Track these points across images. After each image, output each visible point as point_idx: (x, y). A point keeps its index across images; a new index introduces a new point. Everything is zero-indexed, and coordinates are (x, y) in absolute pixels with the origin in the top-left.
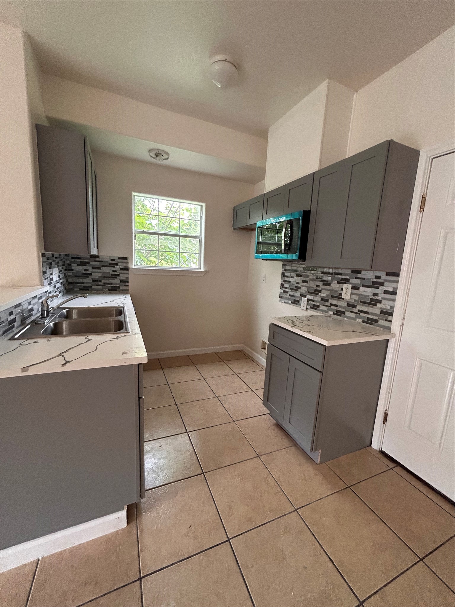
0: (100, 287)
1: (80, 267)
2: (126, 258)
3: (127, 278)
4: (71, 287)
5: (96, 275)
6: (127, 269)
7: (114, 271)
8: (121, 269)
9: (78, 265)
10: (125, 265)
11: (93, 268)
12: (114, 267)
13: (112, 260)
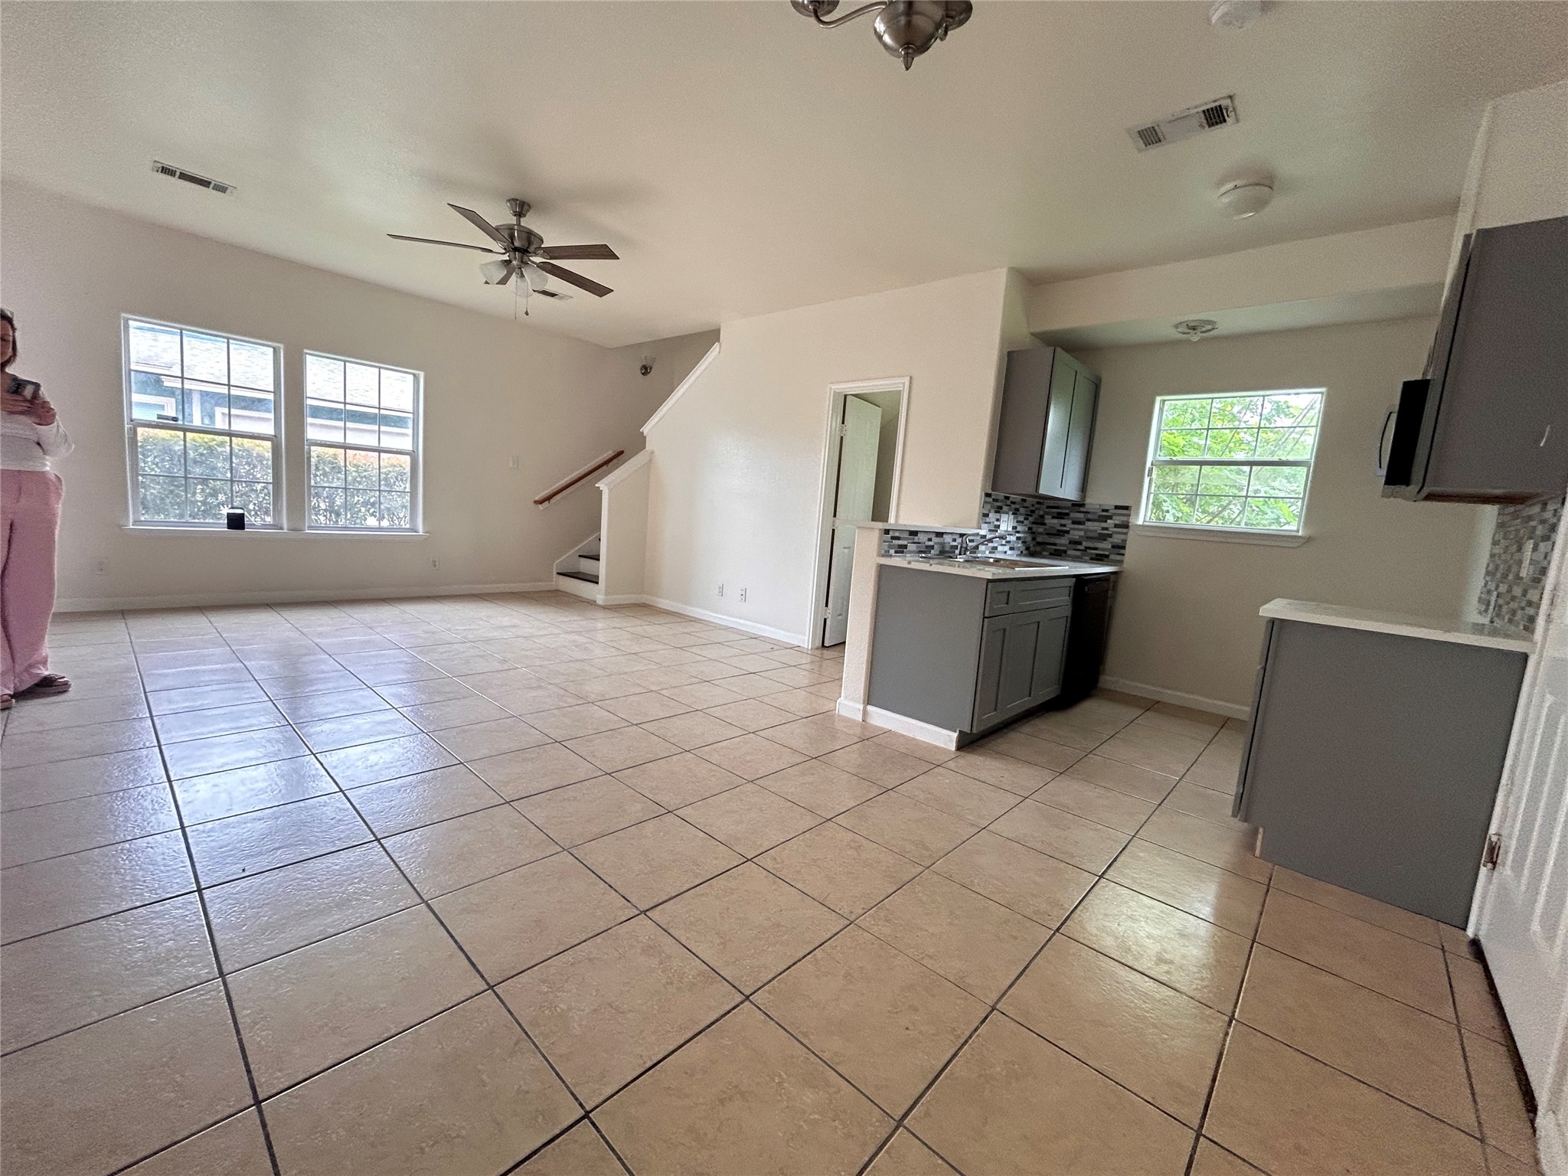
0: (1078, 553)
1: (1056, 521)
2: (1127, 508)
3: (1125, 541)
4: (1038, 549)
5: (1076, 534)
6: (1126, 526)
7: (1103, 529)
8: (1116, 526)
9: (1053, 518)
10: (1125, 519)
11: (1074, 523)
12: (1106, 522)
13: (1103, 511)
